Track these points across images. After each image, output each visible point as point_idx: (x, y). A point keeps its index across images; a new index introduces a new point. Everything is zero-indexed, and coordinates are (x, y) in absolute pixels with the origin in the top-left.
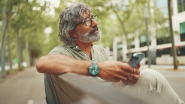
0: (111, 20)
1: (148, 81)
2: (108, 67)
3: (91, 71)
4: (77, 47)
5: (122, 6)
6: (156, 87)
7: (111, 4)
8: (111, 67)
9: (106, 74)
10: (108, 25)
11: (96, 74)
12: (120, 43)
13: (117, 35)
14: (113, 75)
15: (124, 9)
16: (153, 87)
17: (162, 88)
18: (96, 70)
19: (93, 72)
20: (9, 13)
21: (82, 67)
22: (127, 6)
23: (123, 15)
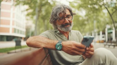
0: (104, 14)
1: (99, 56)
2: (67, 45)
3: (57, 47)
4: (58, 31)
5: (111, 3)
6: (105, 61)
7: (104, 3)
8: (69, 45)
9: (66, 49)
10: (102, 17)
11: (60, 49)
12: (110, 29)
13: (108, 23)
14: (70, 50)
15: (113, 5)
16: (103, 61)
17: (111, 62)
18: (60, 47)
19: (58, 48)
20: (40, 11)
21: (51, 44)
22: (115, 4)
23: (112, 10)
